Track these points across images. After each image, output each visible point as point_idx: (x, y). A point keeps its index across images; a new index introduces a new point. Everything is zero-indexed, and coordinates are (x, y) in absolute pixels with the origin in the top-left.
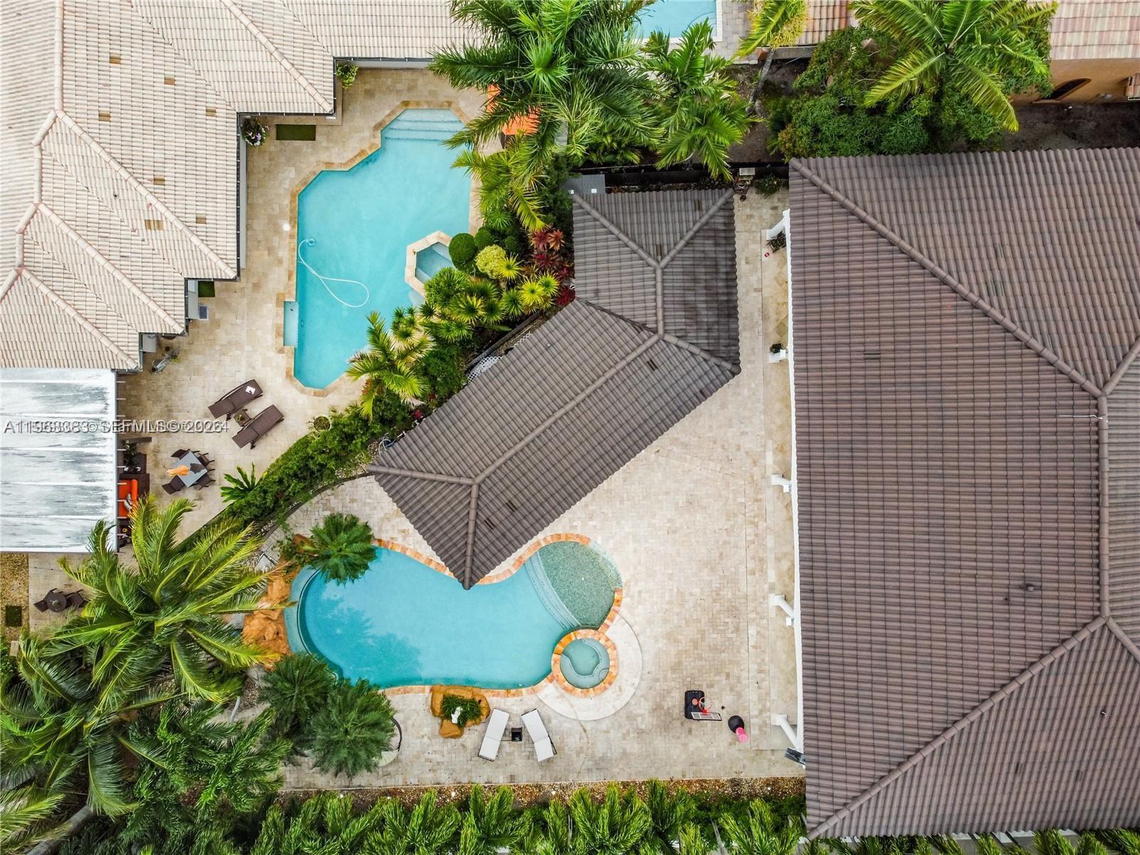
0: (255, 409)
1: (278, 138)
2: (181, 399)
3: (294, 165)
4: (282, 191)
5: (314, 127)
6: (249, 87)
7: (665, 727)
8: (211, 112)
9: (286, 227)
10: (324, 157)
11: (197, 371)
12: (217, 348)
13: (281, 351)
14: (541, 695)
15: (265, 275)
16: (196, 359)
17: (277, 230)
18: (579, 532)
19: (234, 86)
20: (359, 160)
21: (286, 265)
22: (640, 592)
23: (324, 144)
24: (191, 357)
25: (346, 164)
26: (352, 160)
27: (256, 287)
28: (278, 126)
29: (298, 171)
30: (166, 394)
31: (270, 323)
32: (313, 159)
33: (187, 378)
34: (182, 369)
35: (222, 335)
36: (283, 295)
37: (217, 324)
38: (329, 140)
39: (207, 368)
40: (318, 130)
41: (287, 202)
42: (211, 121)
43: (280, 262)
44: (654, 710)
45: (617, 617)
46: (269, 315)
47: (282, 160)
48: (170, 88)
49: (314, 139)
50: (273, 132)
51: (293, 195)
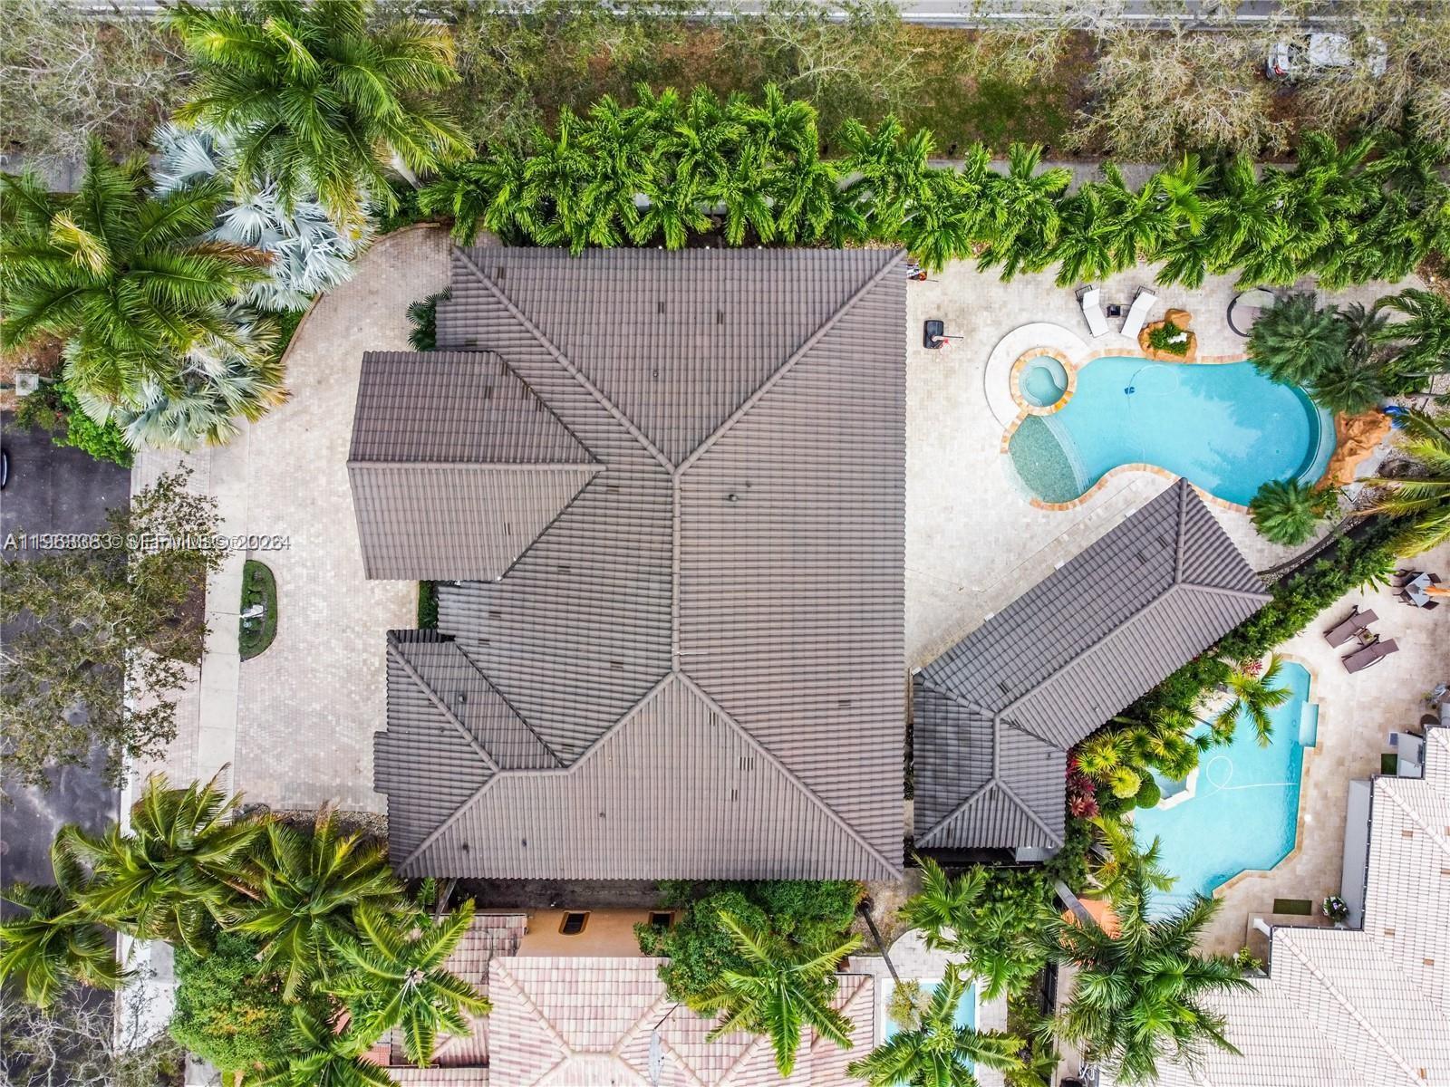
0: (1351, 644)
1: (1310, 902)
2: (1421, 657)
3: (1297, 876)
4: (1310, 852)
5: (1276, 911)
6: (1353, 954)
7: (963, 312)
8: (1390, 933)
9: (1308, 818)
10: (1267, 883)
11: (1404, 682)
12: (1382, 705)
13: (1321, 699)
14: (1088, 350)
15: (1332, 773)
16: (1405, 695)
17: (1317, 815)
18: (1042, 512)
19: (1366, 955)
20: (1234, 880)
21: (1311, 782)
22: (983, 450)
23: (1266, 895)
24: (1409, 697)
25: (1247, 876)
26: (1240, 880)
27: (1341, 762)
28: (1309, 913)
29: (1293, 871)
30: (1436, 662)
31: (1331, 727)
32: (1278, 881)
33: (1415, 677)
34: (1419, 685)
35: (1378, 717)
36: (1315, 753)
37: (1382, 728)
38: (1262, 899)
39: (1394, 686)
40: (1271, 909)
41: (1306, 842)
42: (1390, 924)
43: (1316, 785)
44: (973, 330)
45: (1008, 427)
46: (1330, 734)
47: (1307, 883)
48: (1429, 956)
49: (1276, 901)
50: (1314, 908)
51: (1300, 848)
